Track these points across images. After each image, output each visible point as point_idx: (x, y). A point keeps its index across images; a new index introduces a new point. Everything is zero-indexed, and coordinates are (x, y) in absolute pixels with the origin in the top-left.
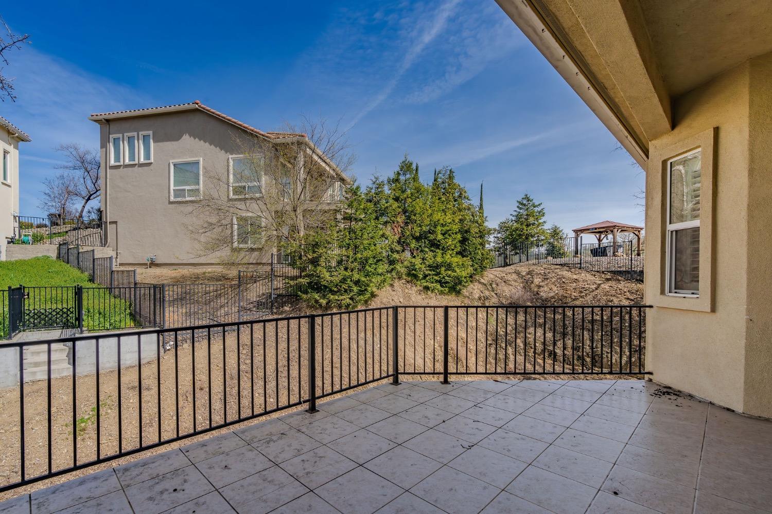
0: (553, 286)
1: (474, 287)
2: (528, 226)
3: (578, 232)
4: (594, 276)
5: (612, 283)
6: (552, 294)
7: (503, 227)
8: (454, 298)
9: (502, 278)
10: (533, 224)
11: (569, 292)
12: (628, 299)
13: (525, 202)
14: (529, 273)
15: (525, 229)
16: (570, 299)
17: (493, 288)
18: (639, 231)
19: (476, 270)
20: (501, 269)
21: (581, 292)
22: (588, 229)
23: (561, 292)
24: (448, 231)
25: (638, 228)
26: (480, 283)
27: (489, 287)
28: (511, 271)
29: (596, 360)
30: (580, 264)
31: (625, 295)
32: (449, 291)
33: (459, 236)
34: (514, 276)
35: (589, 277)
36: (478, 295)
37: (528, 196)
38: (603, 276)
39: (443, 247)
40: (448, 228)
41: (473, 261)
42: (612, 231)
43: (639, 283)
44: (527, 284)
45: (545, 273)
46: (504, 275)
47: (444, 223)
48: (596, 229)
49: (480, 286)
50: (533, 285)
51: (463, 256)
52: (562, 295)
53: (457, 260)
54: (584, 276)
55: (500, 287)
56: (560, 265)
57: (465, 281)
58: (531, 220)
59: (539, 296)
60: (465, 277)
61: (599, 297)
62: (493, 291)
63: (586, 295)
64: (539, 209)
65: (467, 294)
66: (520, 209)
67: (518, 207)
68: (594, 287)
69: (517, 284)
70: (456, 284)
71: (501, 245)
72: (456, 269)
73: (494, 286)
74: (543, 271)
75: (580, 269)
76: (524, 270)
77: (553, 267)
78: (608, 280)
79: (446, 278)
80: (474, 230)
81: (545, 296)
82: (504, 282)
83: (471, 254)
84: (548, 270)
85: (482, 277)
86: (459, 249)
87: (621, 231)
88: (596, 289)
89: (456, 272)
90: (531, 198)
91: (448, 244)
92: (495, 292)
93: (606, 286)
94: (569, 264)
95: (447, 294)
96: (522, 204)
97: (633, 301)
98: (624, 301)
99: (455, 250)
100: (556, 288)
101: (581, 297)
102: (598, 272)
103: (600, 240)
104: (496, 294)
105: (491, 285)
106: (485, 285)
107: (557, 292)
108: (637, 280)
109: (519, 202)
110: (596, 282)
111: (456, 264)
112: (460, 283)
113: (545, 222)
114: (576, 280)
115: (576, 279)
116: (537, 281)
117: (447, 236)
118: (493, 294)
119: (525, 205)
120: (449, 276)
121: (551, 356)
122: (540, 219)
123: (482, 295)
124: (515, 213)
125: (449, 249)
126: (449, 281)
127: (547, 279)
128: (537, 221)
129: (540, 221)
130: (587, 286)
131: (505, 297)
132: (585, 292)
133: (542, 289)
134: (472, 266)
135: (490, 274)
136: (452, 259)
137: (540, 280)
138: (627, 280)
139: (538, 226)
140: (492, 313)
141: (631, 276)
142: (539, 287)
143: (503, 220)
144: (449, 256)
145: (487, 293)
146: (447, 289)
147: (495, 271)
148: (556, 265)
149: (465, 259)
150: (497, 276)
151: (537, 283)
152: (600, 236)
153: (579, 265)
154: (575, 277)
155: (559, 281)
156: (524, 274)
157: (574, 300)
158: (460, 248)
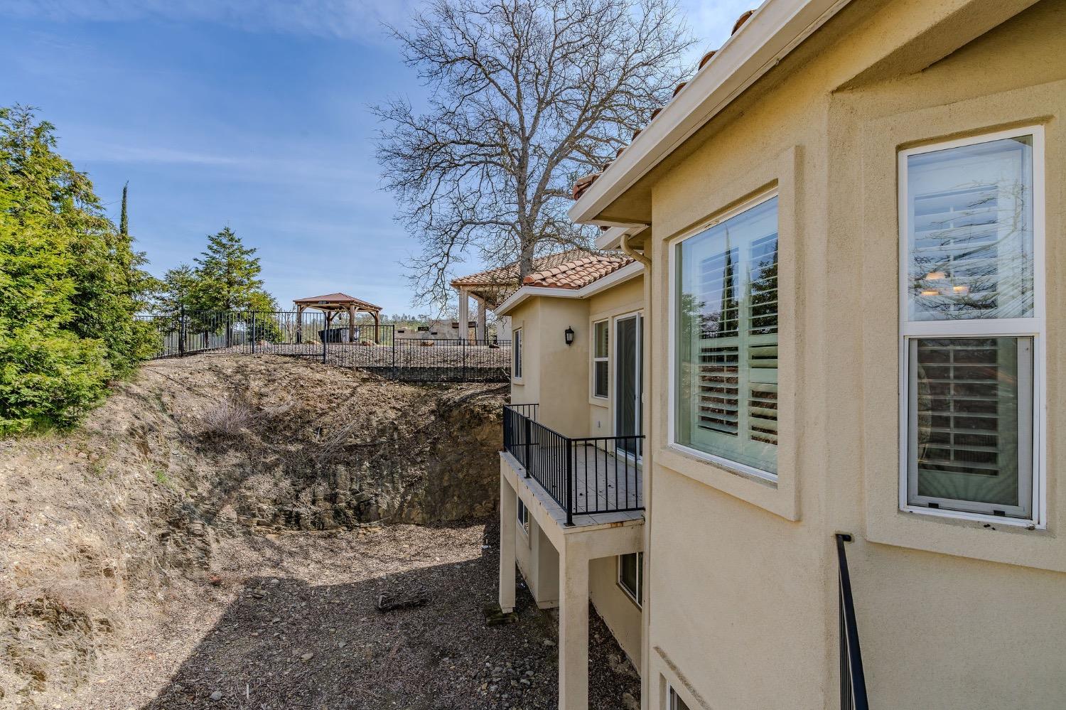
0: (284, 394)
1: (114, 406)
2: (230, 284)
3: (302, 304)
4: (346, 374)
5: (371, 385)
6: (285, 408)
7: (177, 280)
8: (54, 441)
9: (182, 382)
10: (241, 283)
11: (311, 403)
12: (394, 408)
13: (224, 241)
14: (240, 370)
15: (227, 289)
16: (314, 414)
17: (163, 404)
18: (377, 312)
19: (118, 366)
20: (175, 360)
21: (331, 401)
22: (317, 302)
23: (300, 404)
24: (33, 267)
25: (377, 308)
26: (129, 394)
27: (155, 404)
28: (200, 366)
29: (364, 512)
30: (324, 355)
31: (390, 403)
32: (36, 425)
33: (70, 286)
34: (210, 377)
35: (339, 377)
36: (125, 427)
37: (231, 232)
38: (358, 374)
39: (14, 308)
40: (33, 261)
41: (110, 347)
42: (349, 309)
43: (404, 385)
44: (238, 391)
45: (268, 370)
46: (187, 375)
47: (17, 246)
48: (327, 302)
49: (131, 402)
50: (248, 393)
51: (83, 335)
52: (302, 410)
53: (60, 345)
54: (330, 375)
55: (179, 400)
56: (290, 356)
57: (91, 395)
58: (236, 275)
59: (262, 414)
60: (91, 388)
61: (357, 408)
62: (164, 410)
63: (338, 405)
64: (250, 258)
65: (96, 427)
66: (216, 252)
67: (210, 248)
68: (348, 392)
69: (216, 393)
70: (59, 404)
71: (169, 314)
72: (61, 367)
73: (166, 399)
74: (263, 367)
75: (324, 363)
76: (228, 365)
77: (280, 359)
78: (364, 380)
79: (24, 391)
80: (114, 275)
81: (272, 412)
82: (189, 389)
83: (103, 328)
84: (273, 366)
85: (134, 381)
86: (69, 317)
87: (360, 309)
88: (352, 395)
89: (58, 374)
90: (236, 237)
91: (29, 303)
92: (169, 412)
93: (363, 390)
94: (306, 355)
95: (27, 433)
96: (219, 244)
97: (401, 411)
98: (390, 411)
99: (57, 319)
100: (290, 397)
101: (332, 409)
102: (349, 368)
103: (329, 319)
104: (172, 416)
105: (159, 399)
106: (145, 399)
107: (292, 403)
108: (400, 381)
109: (212, 239)
110: (350, 384)
111: (61, 354)
112: (75, 401)
113: (260, 282)
114: (320, 383)
115: (321, 381)
116: (256, 384)
117: (27, 279)
118: (165, 417)
119: (224, 246)
120: (36, 387)
121: (289, 522)
122: (253, 276)
123: (137, 423)
124: (203, 258)
125: (35, 315)
126: (36, 400)
127: (274, 381)
128: (248, 279)
129: (254, 279)
130: (337, 391)
131: (194, 420)
132: (336, 401)
133: (265, 400)
134: (109, 356)
135: (154, 374)
136: (48, 343)
137: (261, 384)
138: (389, 380)
139: (250, 287)
140: (165, 462)
141: (394, 374)
142: (261, 396)
143: (176, 266)
144: (34, 333)
145: (149, 417)
146: (27, 422)
147: (163, 366)
148: (285, 355)
149: (88, 341)
150: (172, 376)
151: (257, 389)
152: (329, 313)
153: (322, 358)
154: (318, 376)
155: (294, 384)
156: (229, 372)
157: (321, 415)
158: (72, 314)
